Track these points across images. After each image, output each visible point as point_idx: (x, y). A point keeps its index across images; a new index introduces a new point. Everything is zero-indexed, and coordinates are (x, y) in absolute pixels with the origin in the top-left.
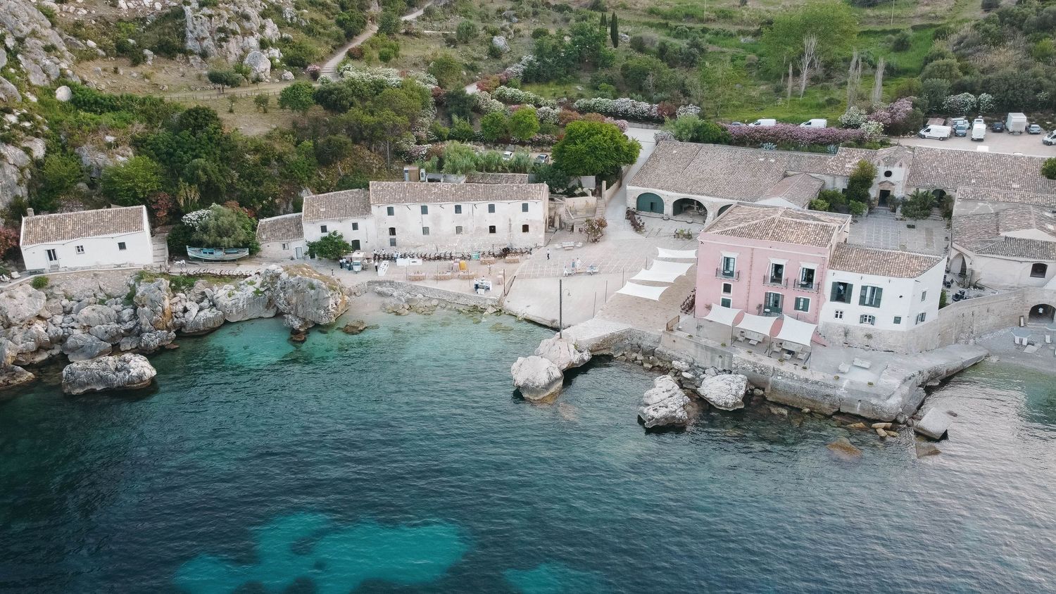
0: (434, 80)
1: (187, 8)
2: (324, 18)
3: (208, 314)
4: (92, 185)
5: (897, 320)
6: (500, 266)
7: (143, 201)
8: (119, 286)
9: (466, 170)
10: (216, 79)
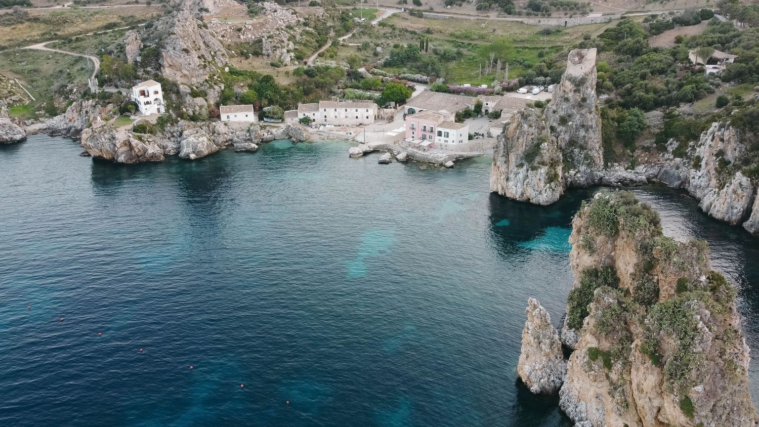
0: (348, 65)
1: (263, 39)
2: (311, 39)
3: (270, 136)
4: (236, 98)
5: (453, 142)
6: (358, 128)
7: (252, 103)
8: (246, 127)
9: (352, 99)
10: (272, 65)
